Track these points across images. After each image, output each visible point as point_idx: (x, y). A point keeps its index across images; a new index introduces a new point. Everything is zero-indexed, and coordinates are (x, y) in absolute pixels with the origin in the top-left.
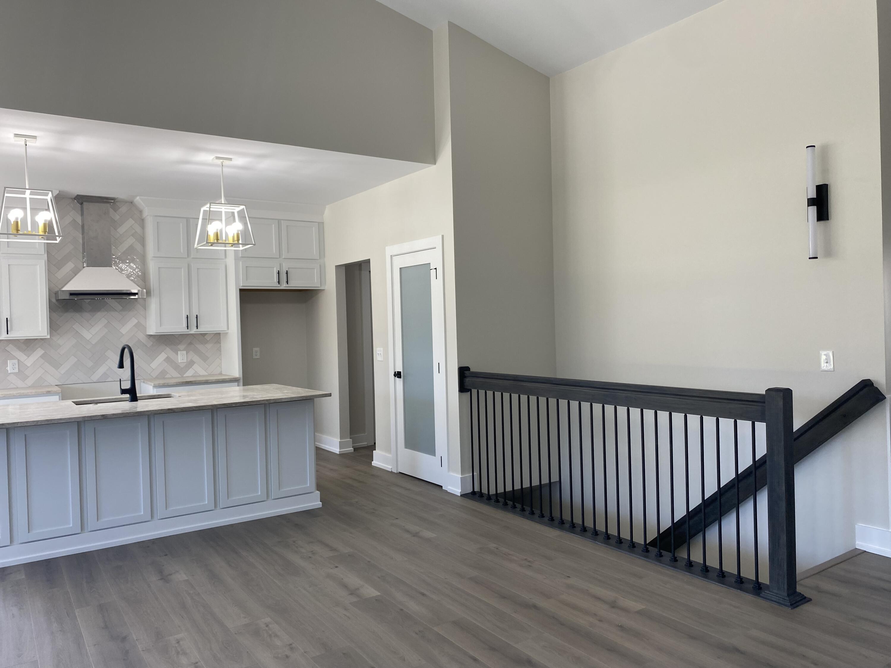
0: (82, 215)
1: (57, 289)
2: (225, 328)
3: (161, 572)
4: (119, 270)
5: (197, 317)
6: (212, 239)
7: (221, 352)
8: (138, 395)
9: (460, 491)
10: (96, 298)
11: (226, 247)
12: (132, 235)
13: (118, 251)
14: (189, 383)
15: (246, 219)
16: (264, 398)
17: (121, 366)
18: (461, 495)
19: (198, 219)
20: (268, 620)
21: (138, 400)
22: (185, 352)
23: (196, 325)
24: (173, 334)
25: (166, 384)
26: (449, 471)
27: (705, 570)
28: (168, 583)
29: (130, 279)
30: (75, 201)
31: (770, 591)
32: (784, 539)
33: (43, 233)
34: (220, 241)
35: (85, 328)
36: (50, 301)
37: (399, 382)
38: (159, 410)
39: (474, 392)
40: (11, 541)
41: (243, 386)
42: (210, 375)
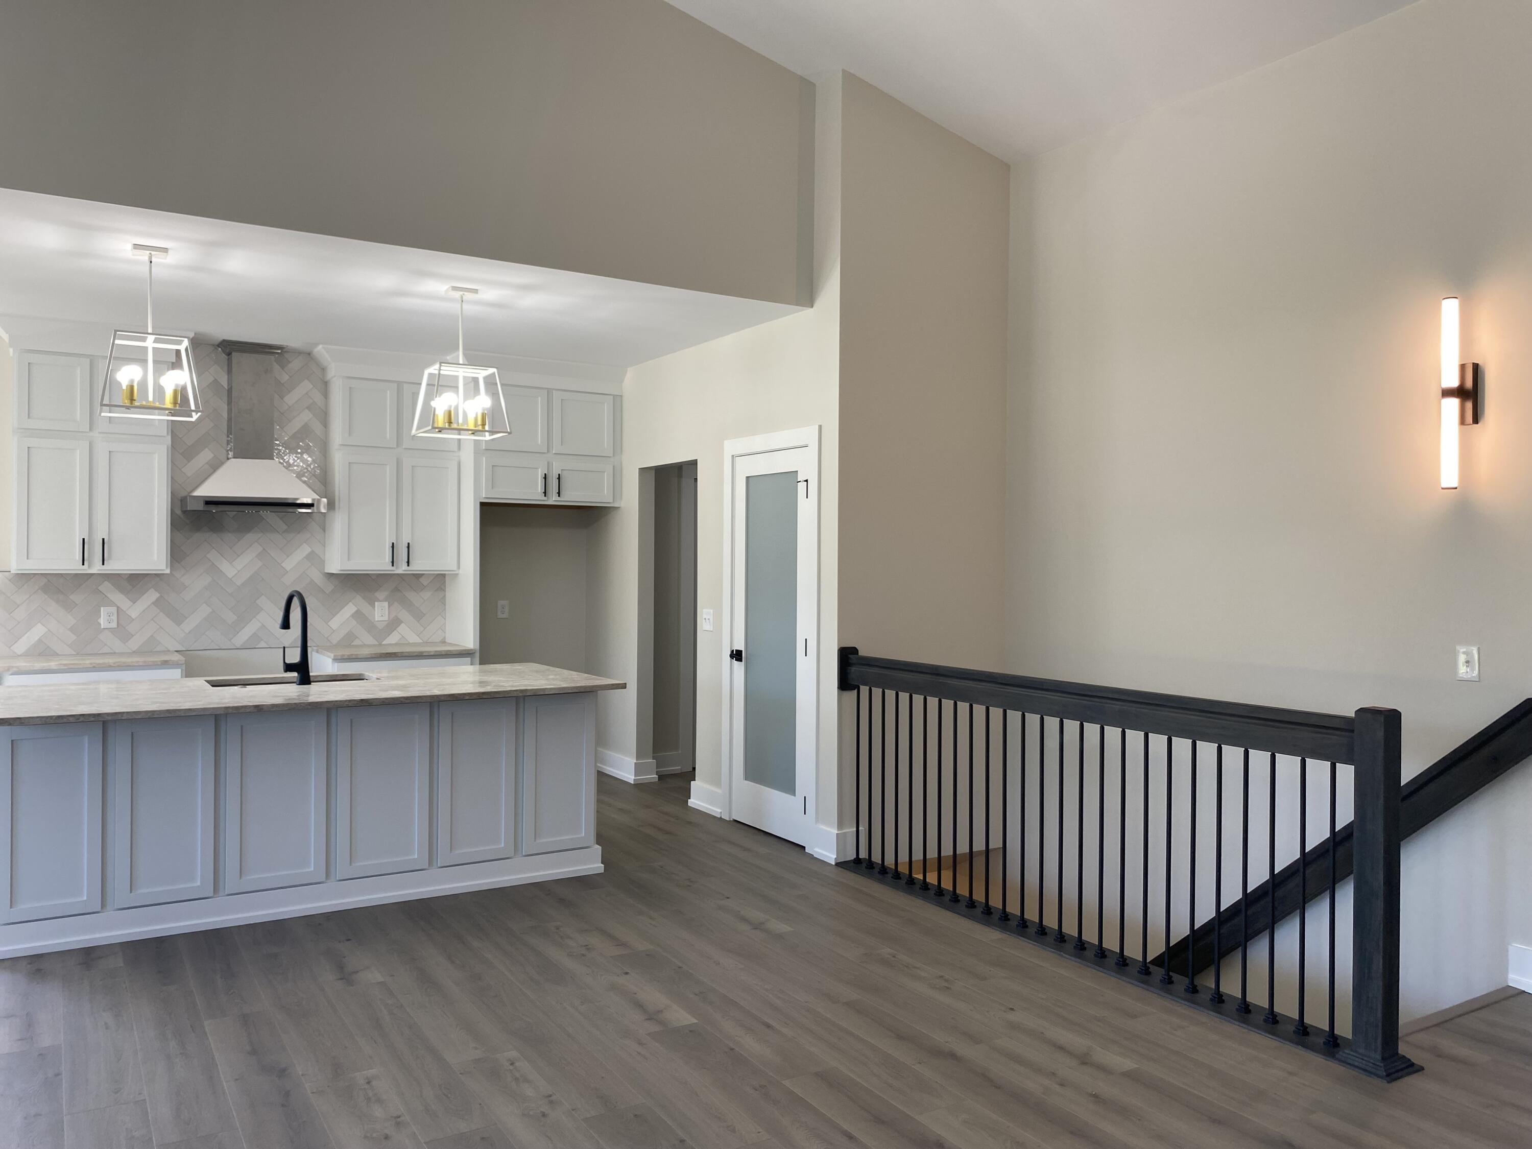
0: (229, 372)
1: (184, 494)
2: (455, 568)
3: (340, 967)
4: (285, 464)
5: (408, 547)
6: (441, 421)
7: (445, 605)
8: (311, 674)
9: (836, 857)
10: (248, 510)
11: (460, 434)
12: (308, 408)
13: (283, 434)
14: (393, 656)
15: (498, 387)
16: (518, 686)
17: (286, 625)
18: (837, 864)
19: (420, 384)
20: (514, 1054)
21: (312, 683)
22: (386, 604)
23: (407, 561)
24: (367, 574)
25: (354, 657)
26: (817, 820)
27: (1245, 1009)
28: (352, 986)
29: (301, 480)
30: (217, 350)
31: (1352, 1050)
32: (1378, 963)
33: (172, 405)
34: (454, 426)
35: (226, 559)
36: (173, 512)
37: (739, 667)
38: (346, 701)
39: (864, 690)
40: (103, 905)
41: (480, 664)
42: (426, 643)
